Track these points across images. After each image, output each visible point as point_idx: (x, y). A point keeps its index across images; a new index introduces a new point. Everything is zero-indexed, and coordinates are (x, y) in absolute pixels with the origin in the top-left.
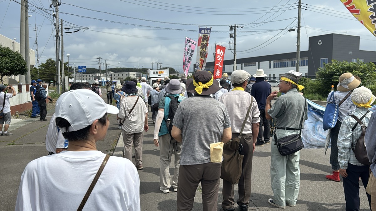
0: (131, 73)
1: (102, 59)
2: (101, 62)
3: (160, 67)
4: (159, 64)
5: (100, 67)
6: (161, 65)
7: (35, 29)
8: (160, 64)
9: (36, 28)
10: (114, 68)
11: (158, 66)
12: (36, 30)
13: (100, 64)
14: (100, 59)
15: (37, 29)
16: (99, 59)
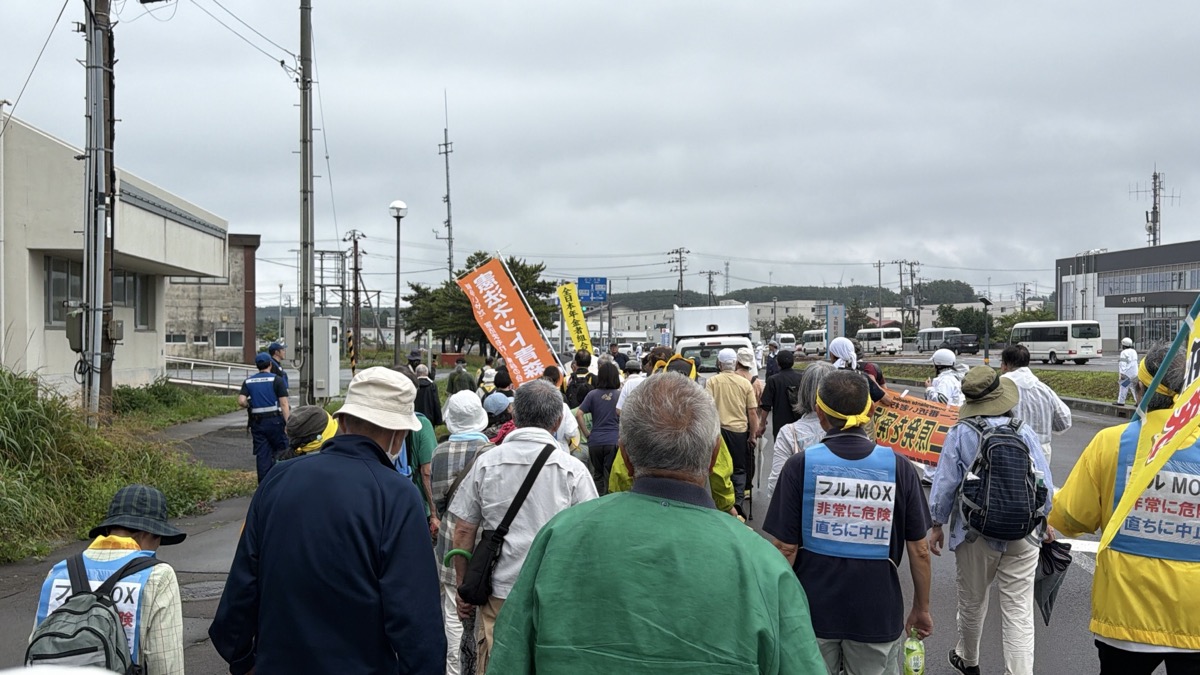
0: (801, 303)
1: (688, 252)
2: (684, 264)
3: (909, 277)
4: (908, 268)
5: (681, 281)
6: (915, 268)
7: (443, 149)
8: (911, 265)
9: (446, 145)
10: (752, 287)
11: (901, 274)
12: (446, 153)
13: (681, 271)
14: (683, 255)
15: (449, 150)
16: (678, 256)
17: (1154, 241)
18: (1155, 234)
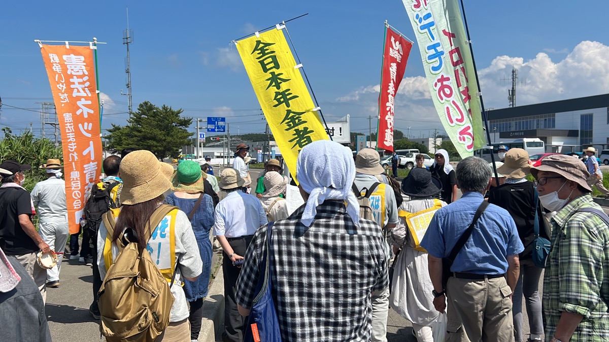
17: (513, 105)
18: (513, 102)
